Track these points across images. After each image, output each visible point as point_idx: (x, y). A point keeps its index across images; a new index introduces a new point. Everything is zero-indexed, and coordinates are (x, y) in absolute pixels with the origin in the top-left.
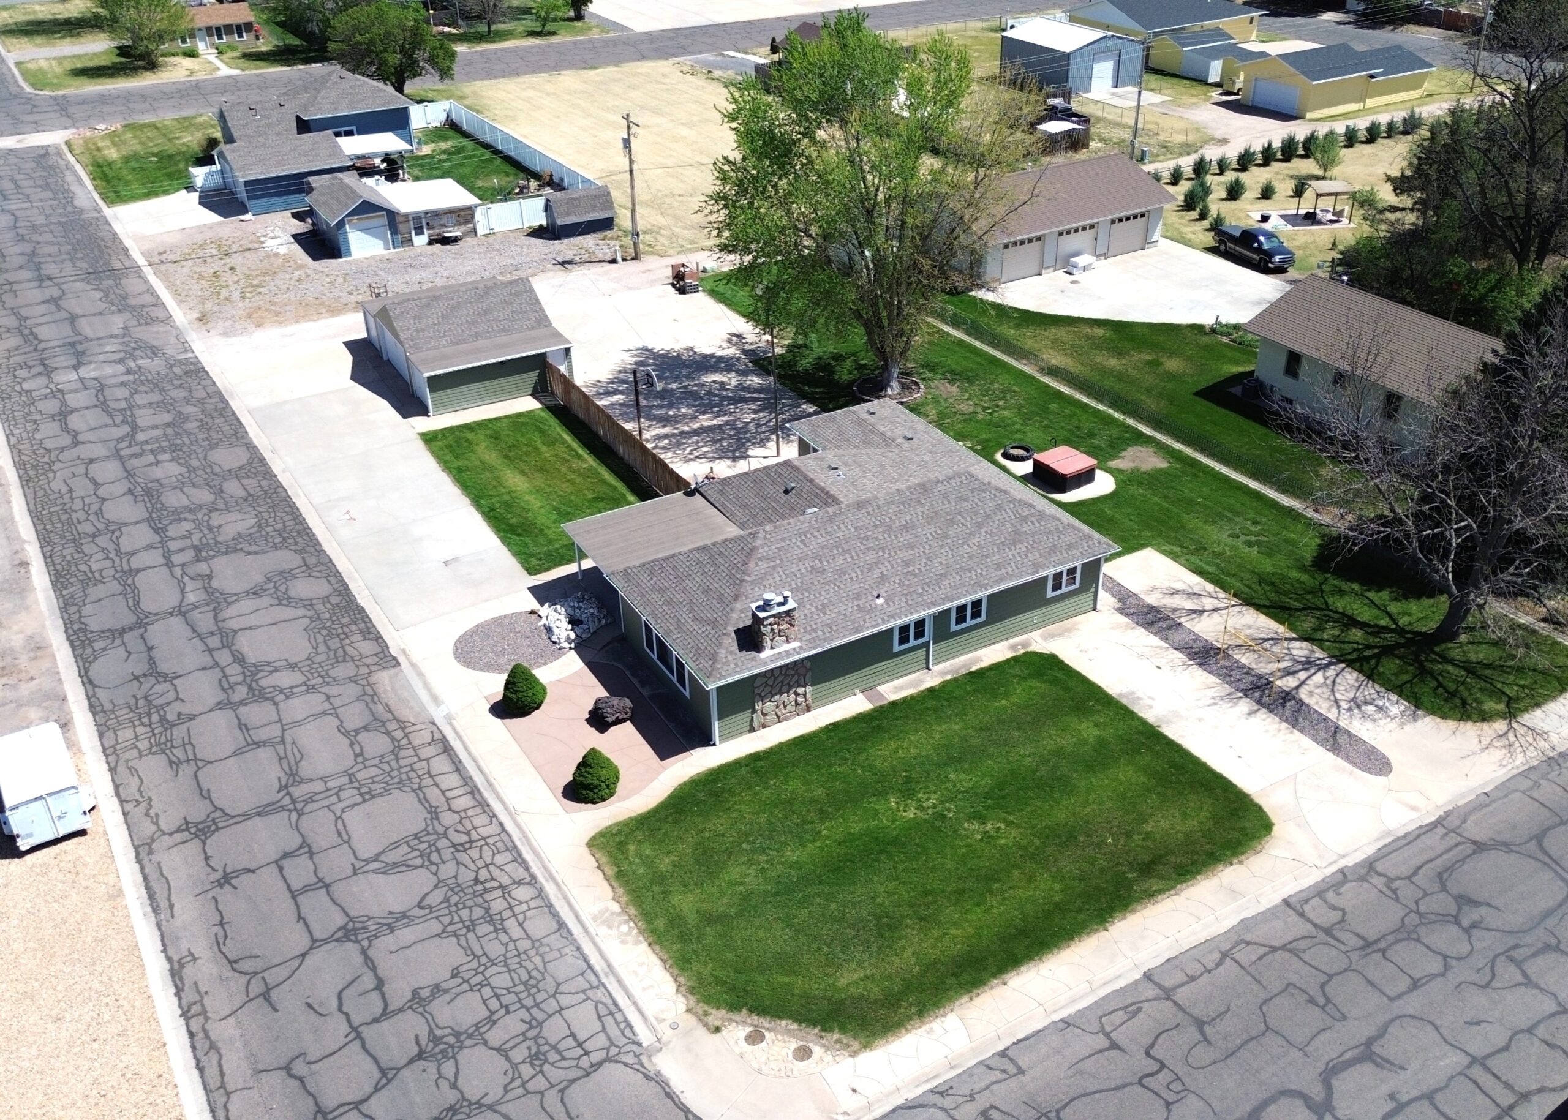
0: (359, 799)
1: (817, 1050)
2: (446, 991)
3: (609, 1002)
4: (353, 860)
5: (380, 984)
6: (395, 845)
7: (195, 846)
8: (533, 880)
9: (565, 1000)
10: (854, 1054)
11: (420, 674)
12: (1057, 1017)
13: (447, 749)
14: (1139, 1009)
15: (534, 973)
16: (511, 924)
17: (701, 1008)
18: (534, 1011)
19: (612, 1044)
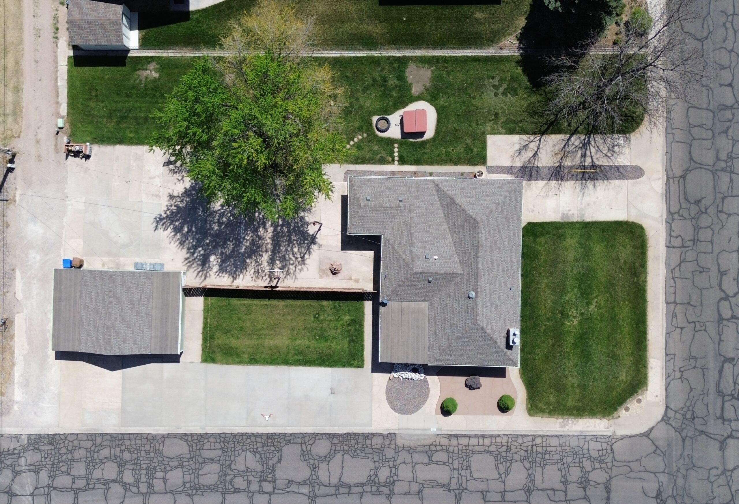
1: (640, 397)
2: (565, 474)
3: (592, 437)
4: (497, 481)
5: (554, 490)
6: (497, 467)
10: (647, 390)
11: (406, 429)
12: (664, 334)
14: (675, 313)
17: (611, 417)
19: (607, 442)
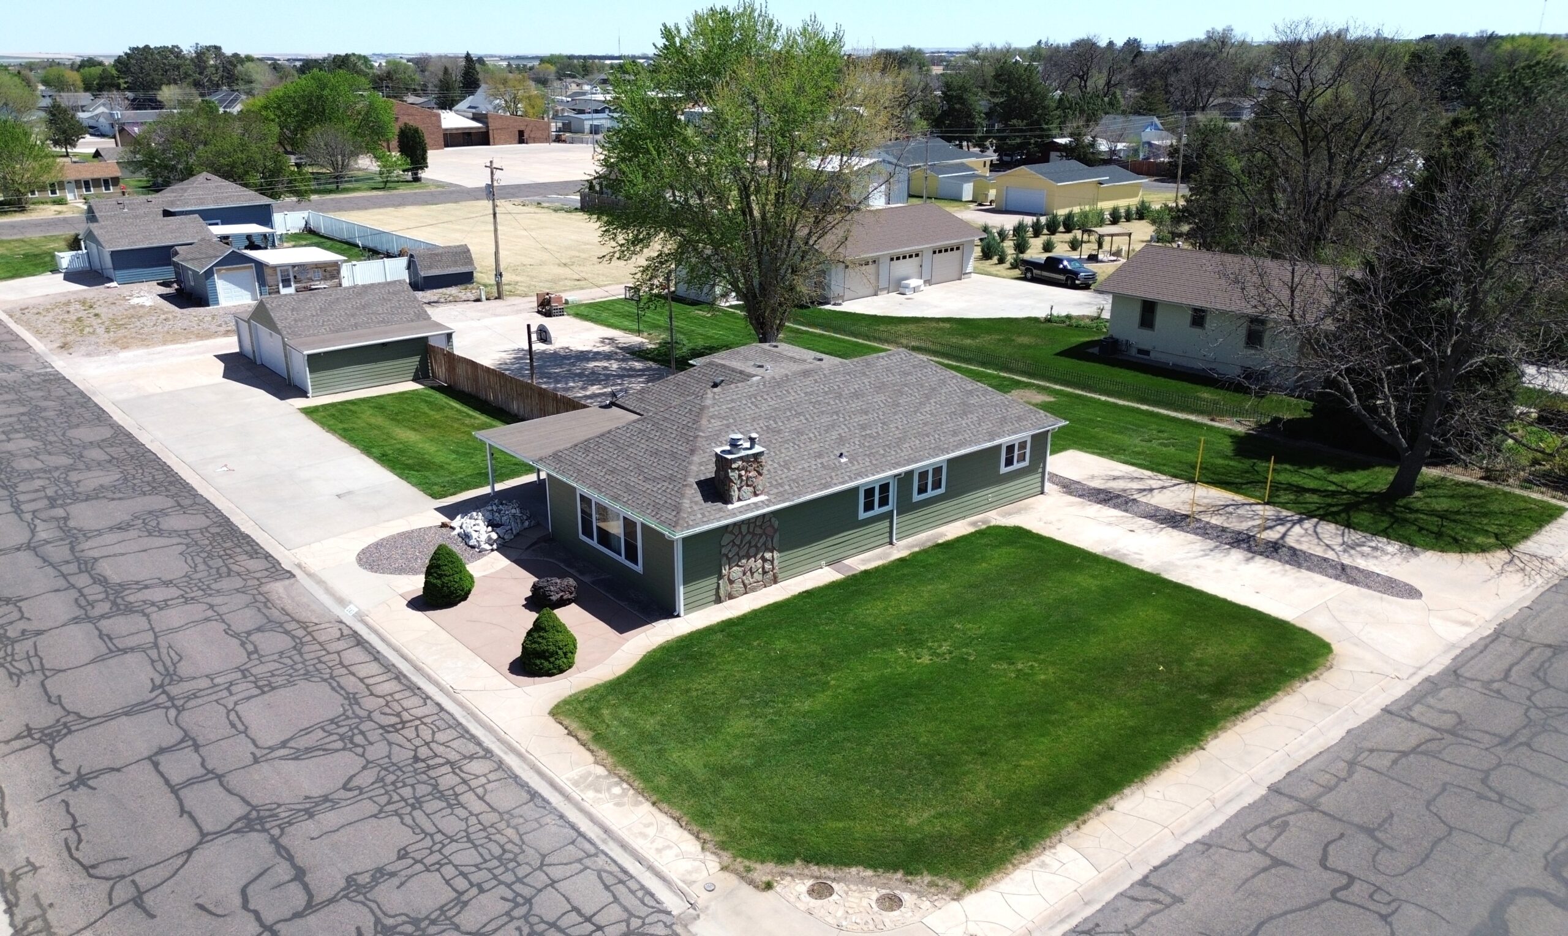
0: (257, 691)
1: (906, 896)
2: (393, 874)
3: (615, 869)
4: (254, 749)
5: (300, 874)
6: (308, 731)
7: (39, 753)
8: (488, 754)
9: (556, 872)
10: (958, 897)
11: (320, 582)
12: (1191, 839)
13: (359, 641)
14: (1286, 824)
15: (509, 847)
16: (468, 798)
17: (740, 864)
18: (518, 887)
19: (631, 915)
